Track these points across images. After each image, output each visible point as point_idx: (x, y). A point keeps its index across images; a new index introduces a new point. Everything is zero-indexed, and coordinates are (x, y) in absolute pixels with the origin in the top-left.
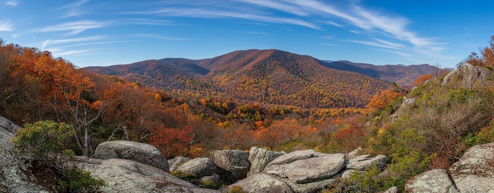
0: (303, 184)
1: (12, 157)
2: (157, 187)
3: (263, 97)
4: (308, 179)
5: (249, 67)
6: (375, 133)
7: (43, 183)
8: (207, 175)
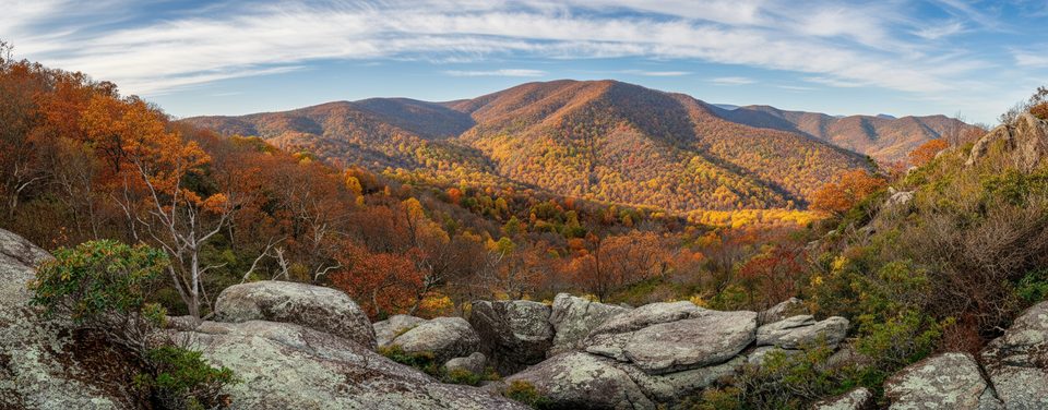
0: (663, 375)
1: (30, 325)
2: (348, 382)
3: (585, 186)
4: (674, 365)
5: (555, 119)
6: (827, 267)
7: (99, 379)
8: (459, 356)
